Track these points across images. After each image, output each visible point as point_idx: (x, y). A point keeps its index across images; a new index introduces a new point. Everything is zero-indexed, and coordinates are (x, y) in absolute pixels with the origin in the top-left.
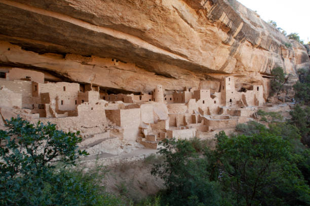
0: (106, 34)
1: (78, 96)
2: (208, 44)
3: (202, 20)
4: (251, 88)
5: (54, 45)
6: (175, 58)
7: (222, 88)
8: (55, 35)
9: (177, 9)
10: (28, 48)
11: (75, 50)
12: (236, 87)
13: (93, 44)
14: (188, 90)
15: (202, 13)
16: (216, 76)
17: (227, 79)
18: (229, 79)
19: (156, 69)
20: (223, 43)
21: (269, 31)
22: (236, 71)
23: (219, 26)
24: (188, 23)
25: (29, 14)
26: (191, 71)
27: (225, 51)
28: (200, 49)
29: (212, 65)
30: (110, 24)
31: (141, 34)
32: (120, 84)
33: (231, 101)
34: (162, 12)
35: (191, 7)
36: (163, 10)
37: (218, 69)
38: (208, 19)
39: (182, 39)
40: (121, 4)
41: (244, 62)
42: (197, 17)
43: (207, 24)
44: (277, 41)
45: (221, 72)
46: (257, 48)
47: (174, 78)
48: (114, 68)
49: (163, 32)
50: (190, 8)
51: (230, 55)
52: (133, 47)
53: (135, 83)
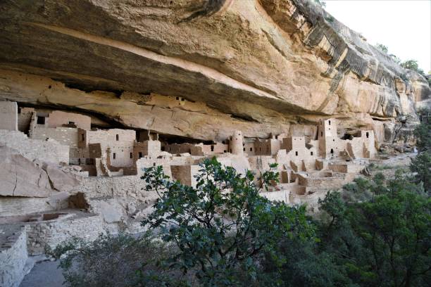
0: (175, 66)
1: (134, 147)
2: (303, 77)
3: (296, 46)
4: (358, 135)
5: (106, 80)
6: (260, 95)
7: (319, 134)
8: (109, 68)
9: (266, 33)
10: (72, 85)
11: (131, 86)
12: (338, 133)
13: (155, 79)
14: (274, 137)
15: (298, 37)
16: (312, 119)
17: (326, 122)
18: (330, 122)
19: (233, 110)
20: (322, 74)
21: (379, 59)
22: (339, 112)
23: (318, 54)
24: (279, 50)
25: (83, 43)
26: (279, 112)
27: (325, 85)
28: (292, 83)
29: (308, 104)
30: (182, 53)
31: (219, 65)
32: (185, 130)
33: (332, 151)
34: (249, 37)
35: (284, 30)
36: (250, 34)
37: (315, 109)
38: (304, 44)
39: (270, 71)
40: (199, 29)
41: (348, 99)
42: (290, 42)
43: (303, 51)
44: (389, 71)
45: (319, 113)
46: (364, 81)
47: (256, 121)
48: (177, 109)
49: (247, 62)
50: (282, 32)
51: (331, 90)
52: (207, 82)
53: (205, 128)
